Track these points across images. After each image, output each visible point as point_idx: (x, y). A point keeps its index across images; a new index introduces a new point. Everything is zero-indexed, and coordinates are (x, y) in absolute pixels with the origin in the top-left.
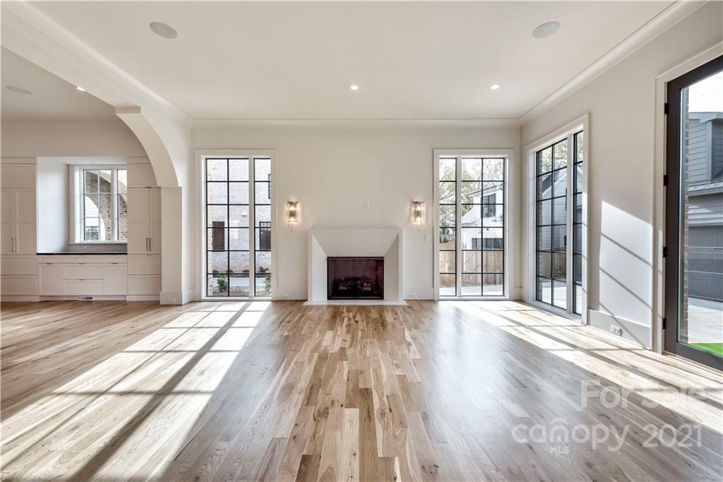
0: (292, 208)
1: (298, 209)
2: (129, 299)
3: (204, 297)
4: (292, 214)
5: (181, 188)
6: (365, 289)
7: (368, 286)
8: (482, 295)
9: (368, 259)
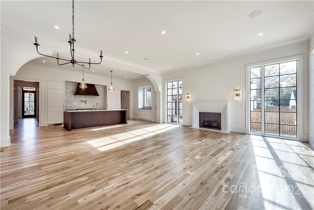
0: (188, 96)
1: (190, 95)
2: (152, 121)
3: (166, 122)
4: (188, 97)
5: (160, 92)
6: (214, 125)
7: (215, 124)
8: (280, 136)
9: (215, 114)
